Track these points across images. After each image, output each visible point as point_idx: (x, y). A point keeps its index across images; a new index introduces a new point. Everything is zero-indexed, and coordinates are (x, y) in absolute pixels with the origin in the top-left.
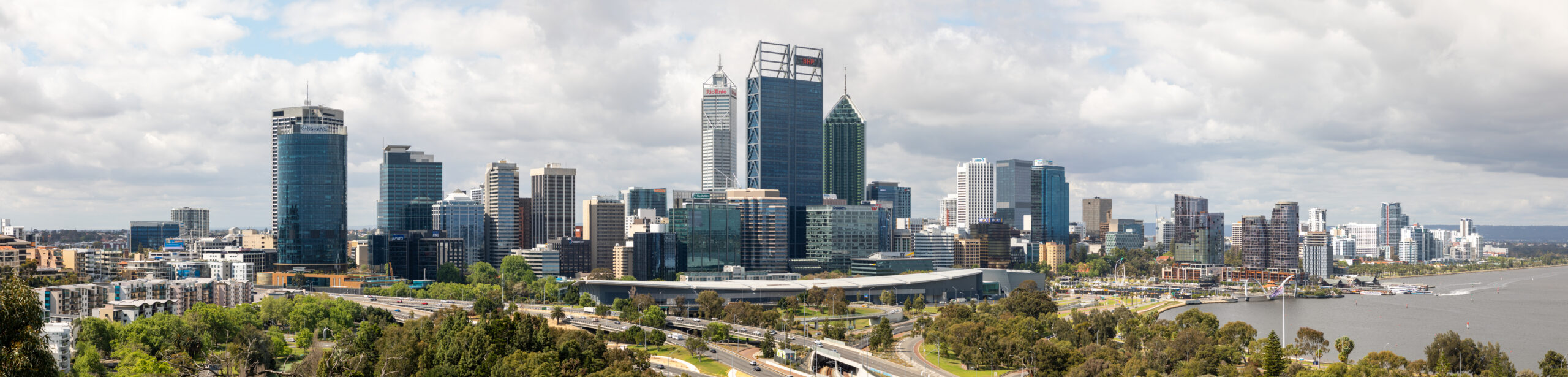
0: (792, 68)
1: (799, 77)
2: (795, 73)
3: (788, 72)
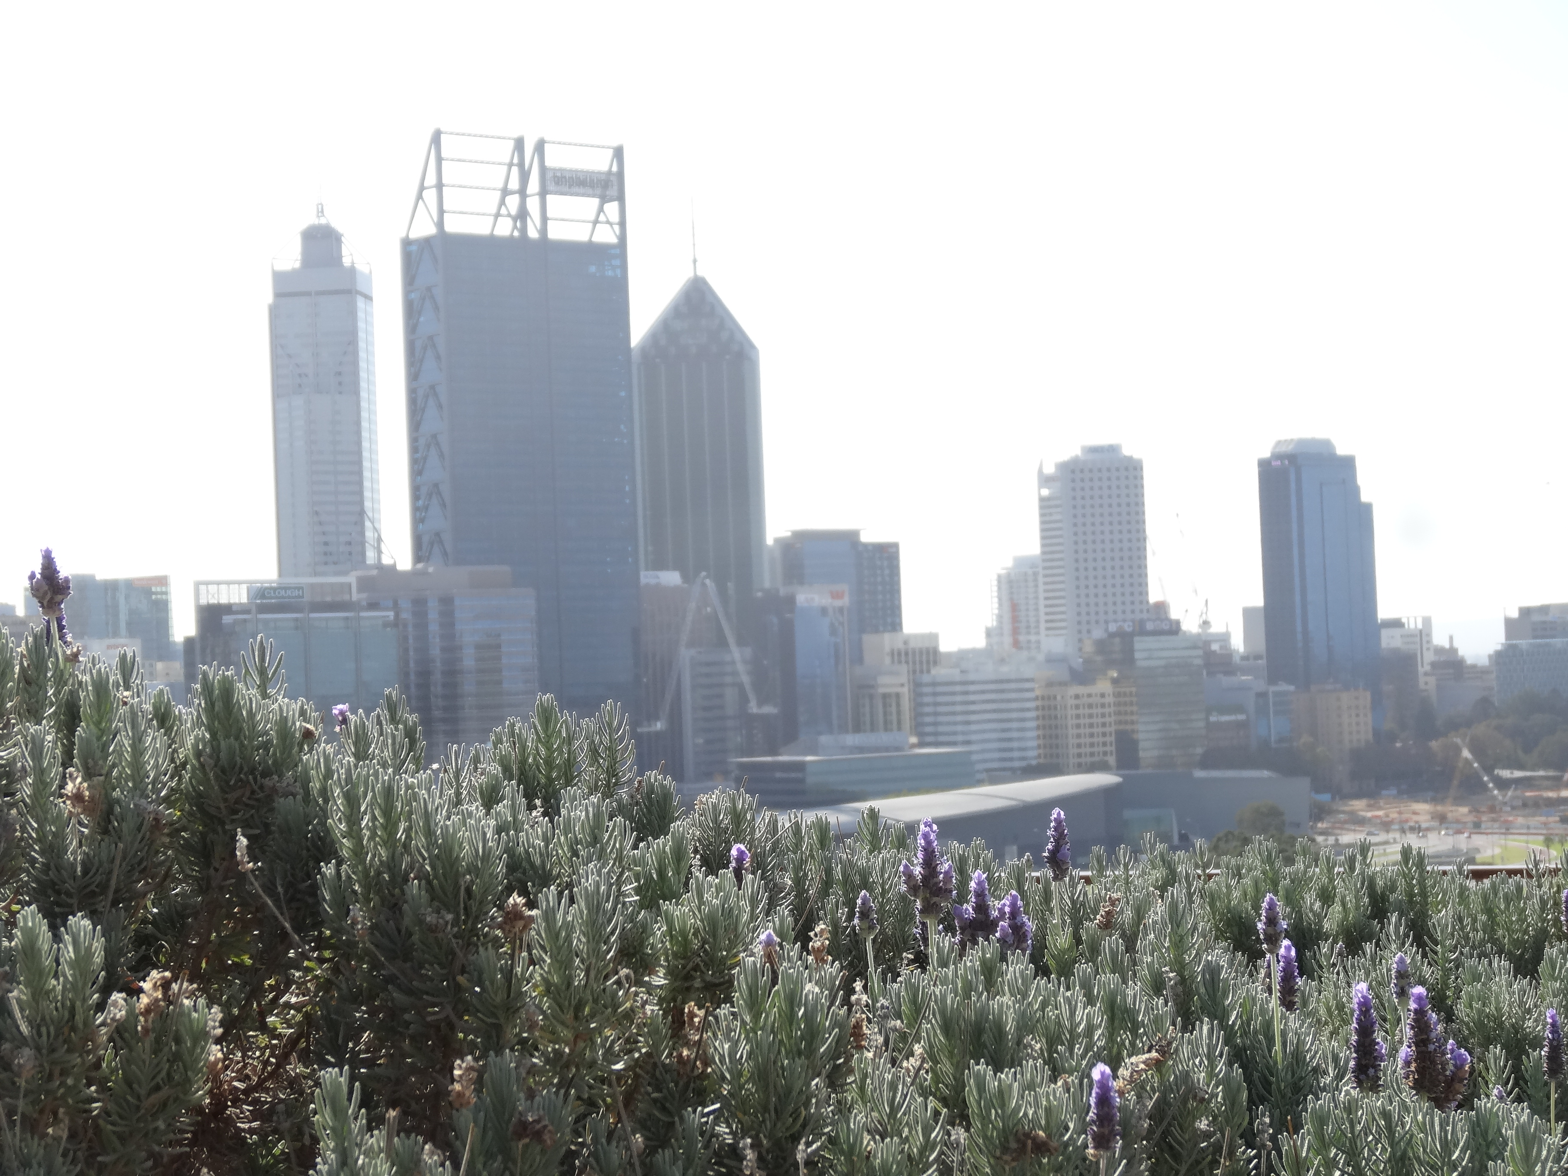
0: (533, 205)
1: (556, 233)
2: (544, 219)
3: (522, 215)
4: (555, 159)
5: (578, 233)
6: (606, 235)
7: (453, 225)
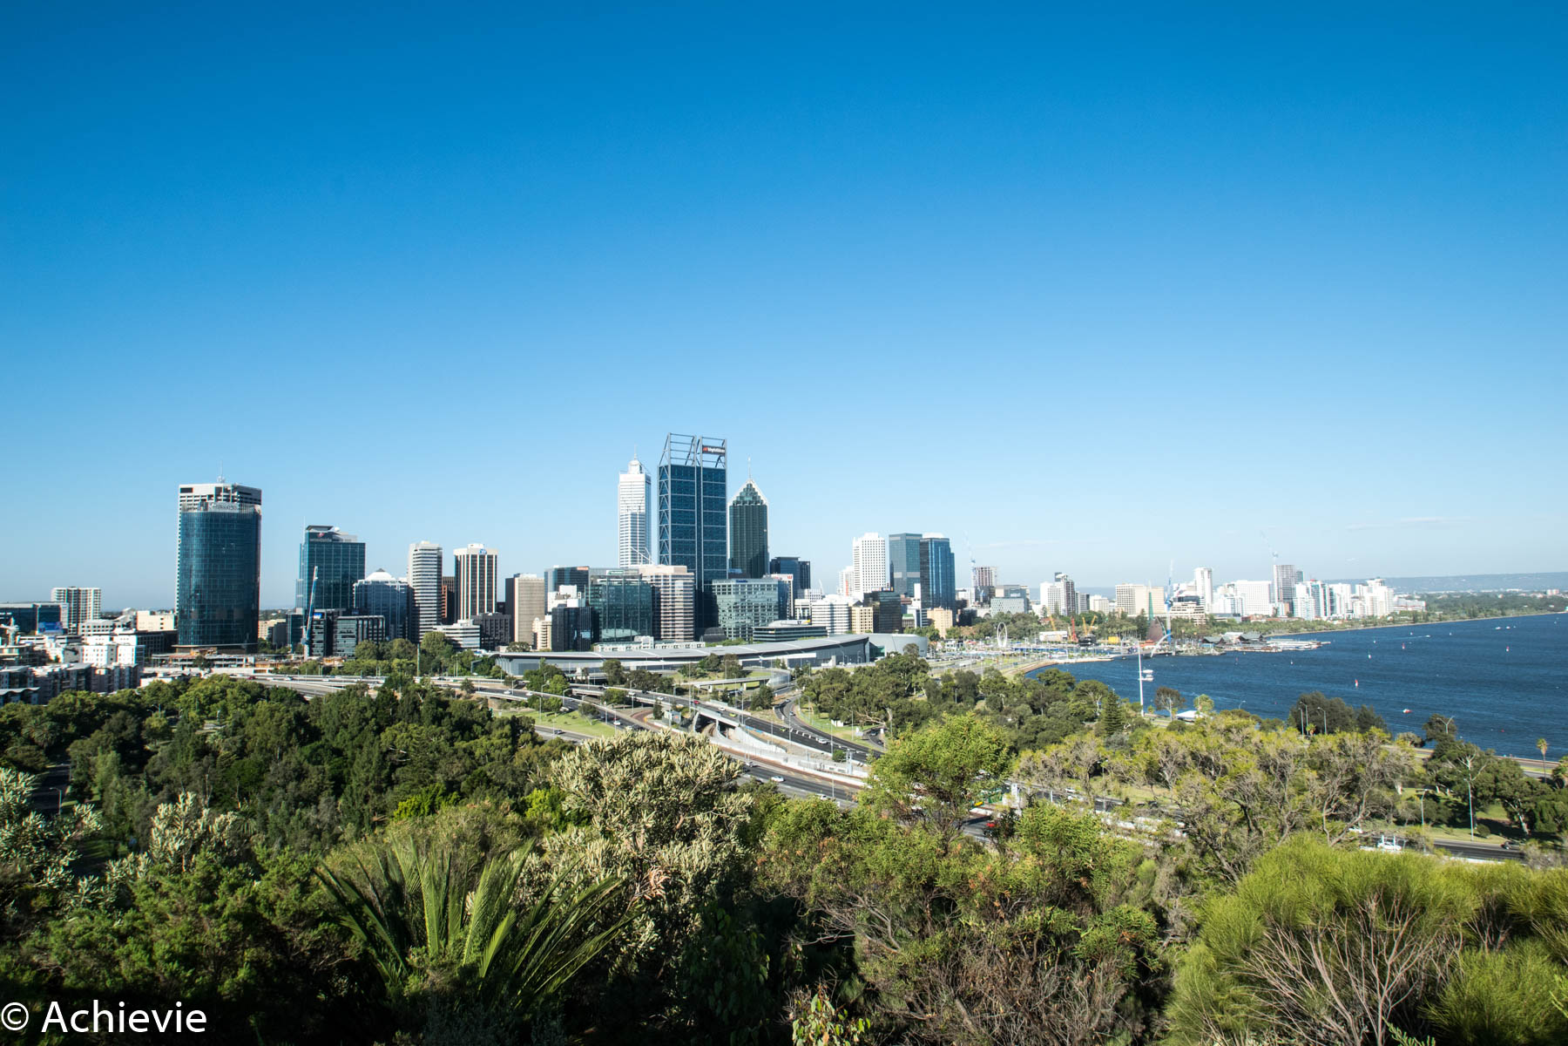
0: (698, 457)
1: (705, 465)
2: (702, 461)
3: (695, 460)
4: (705, 442)
5: (712, 466)
6: (720, 466)
7: (675, 462)
